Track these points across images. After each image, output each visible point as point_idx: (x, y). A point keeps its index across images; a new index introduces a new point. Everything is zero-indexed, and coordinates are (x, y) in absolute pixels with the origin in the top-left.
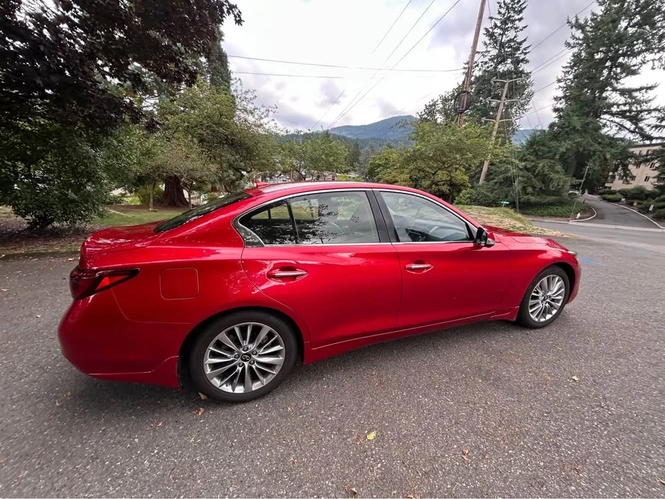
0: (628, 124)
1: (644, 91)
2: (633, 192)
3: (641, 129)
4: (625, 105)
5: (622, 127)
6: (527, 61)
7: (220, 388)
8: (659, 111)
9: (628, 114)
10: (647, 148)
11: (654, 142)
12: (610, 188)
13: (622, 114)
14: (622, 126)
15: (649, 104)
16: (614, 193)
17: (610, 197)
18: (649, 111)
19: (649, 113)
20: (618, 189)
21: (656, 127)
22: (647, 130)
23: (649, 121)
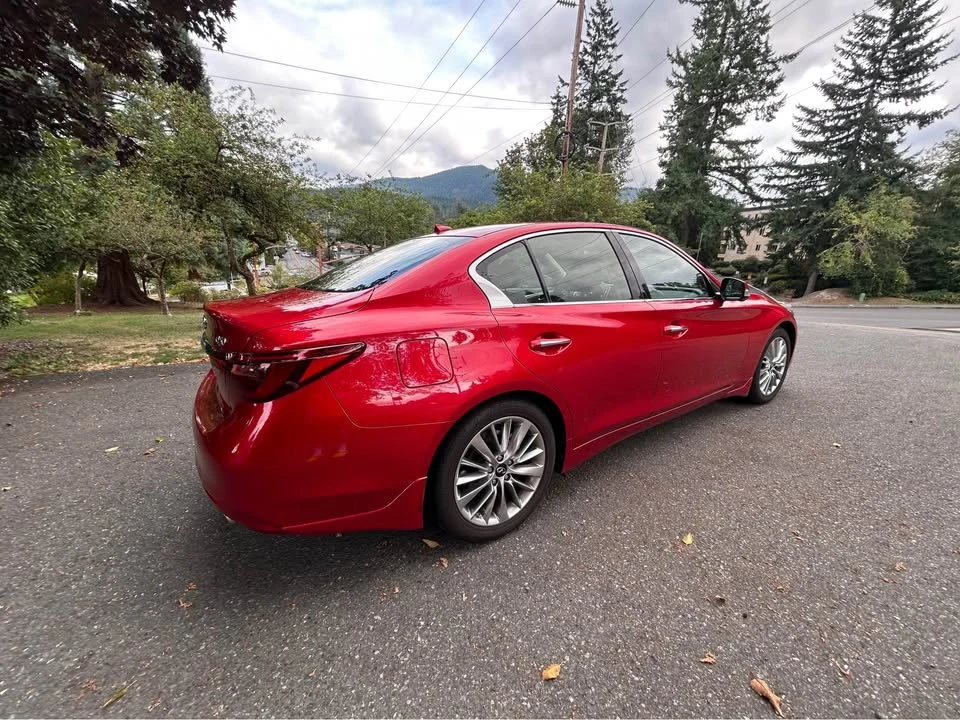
0: (737, 183)
1: (750, 145)
2: (746, 263)
3: (750, 189)
4: (733, 160)
5: (732, 187)
6: (625, 101)
7: (473, 521)
8: (766, 168)
9: (737, 171)
10: (757, 212)
11: (764, 204)
12: (723, 259)
13: (730, 171)
14: (731, 185)
15: (757, 160)
16: (726, 265)
17: (724, 270)
18: (757, 168)
19: (757, 171)
20: (730, 261)
21: (765, 186)
22: (757, 191)
23: (757, 179)
